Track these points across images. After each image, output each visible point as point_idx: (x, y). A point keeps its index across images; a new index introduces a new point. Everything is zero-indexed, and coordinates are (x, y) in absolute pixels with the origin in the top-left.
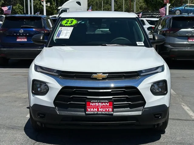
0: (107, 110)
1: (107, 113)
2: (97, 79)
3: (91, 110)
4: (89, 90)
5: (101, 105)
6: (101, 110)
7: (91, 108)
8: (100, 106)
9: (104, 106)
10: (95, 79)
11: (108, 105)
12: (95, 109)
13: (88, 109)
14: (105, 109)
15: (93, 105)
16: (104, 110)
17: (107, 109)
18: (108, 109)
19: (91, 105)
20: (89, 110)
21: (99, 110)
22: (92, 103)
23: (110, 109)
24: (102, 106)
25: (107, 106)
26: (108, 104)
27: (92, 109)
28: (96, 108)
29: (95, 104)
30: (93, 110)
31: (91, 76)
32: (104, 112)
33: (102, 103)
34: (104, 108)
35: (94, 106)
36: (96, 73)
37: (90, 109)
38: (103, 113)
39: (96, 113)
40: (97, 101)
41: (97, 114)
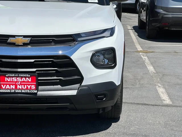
0: (29, 88)
1: (29, 91)
2: (16, 44)
3: (7, 88)
4: (4, 60)
5: (21, 80)
6: (21, 88)
7: (6, 84)
8: (19, 82)
9: (24, 82)
10: (13, 44)
11: (30, 81)
12: (11, 86)
13: (2, 86)
14: (26, 86)
15: (9, 80)
16: (24, 87)
17: (28, 86)
18: (30, 86)
19: (6, 80)
20: (4, 88)
21: (18, 88)
22: (8, 77)
23: (32, 86)
24: (21, 82)
25: (28, 82)
26: (29, 78)
27: (8, 86)
28: (13, 85)
29: (12, 80)
30: (9, 88)
31: (8, 40)
32: (25, 90)
33: (22, 77)
34: (24, 85)
35: (10, 82)
36: (14, 36)
37: (5, 86)
38: (23, 91)
39: (13, 91)
40: (14, 75)
41: (15, 93)
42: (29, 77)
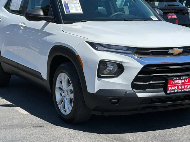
0: (186, 87)
1: (186, 90)
2: (174, 54)
3: (172, 89)
4: (171, 67)
5: (181, 81)
6: (181, 88)
7: (172, 86)
8: (180, 83)
9: (183, 83)
11: (187, 82)
12: (175, 87)
13: (169, 87)
14: (184, 86)
15: (174, 83)
17: (185, 86)
18: (187, 86)
19: (172, 83)
20: (170, 89)
21: (179, 88)
22: (173, 81)
23: (188, 86)
24: (181, 83)
27: (173, 87)
28: (176, 86)
29: (176, 82)
30: (173, 89)
32: (183, 89)
33: (182, 79)
34: (183, 85)
36: (172, 48)
37: (171, 87)
38: (182, 90)
39: (176, 91)
40: (178, 78)
41: (177, 92)
42: (186, 79)
